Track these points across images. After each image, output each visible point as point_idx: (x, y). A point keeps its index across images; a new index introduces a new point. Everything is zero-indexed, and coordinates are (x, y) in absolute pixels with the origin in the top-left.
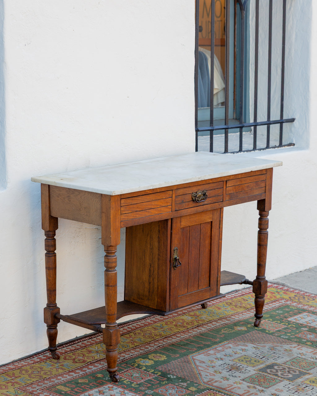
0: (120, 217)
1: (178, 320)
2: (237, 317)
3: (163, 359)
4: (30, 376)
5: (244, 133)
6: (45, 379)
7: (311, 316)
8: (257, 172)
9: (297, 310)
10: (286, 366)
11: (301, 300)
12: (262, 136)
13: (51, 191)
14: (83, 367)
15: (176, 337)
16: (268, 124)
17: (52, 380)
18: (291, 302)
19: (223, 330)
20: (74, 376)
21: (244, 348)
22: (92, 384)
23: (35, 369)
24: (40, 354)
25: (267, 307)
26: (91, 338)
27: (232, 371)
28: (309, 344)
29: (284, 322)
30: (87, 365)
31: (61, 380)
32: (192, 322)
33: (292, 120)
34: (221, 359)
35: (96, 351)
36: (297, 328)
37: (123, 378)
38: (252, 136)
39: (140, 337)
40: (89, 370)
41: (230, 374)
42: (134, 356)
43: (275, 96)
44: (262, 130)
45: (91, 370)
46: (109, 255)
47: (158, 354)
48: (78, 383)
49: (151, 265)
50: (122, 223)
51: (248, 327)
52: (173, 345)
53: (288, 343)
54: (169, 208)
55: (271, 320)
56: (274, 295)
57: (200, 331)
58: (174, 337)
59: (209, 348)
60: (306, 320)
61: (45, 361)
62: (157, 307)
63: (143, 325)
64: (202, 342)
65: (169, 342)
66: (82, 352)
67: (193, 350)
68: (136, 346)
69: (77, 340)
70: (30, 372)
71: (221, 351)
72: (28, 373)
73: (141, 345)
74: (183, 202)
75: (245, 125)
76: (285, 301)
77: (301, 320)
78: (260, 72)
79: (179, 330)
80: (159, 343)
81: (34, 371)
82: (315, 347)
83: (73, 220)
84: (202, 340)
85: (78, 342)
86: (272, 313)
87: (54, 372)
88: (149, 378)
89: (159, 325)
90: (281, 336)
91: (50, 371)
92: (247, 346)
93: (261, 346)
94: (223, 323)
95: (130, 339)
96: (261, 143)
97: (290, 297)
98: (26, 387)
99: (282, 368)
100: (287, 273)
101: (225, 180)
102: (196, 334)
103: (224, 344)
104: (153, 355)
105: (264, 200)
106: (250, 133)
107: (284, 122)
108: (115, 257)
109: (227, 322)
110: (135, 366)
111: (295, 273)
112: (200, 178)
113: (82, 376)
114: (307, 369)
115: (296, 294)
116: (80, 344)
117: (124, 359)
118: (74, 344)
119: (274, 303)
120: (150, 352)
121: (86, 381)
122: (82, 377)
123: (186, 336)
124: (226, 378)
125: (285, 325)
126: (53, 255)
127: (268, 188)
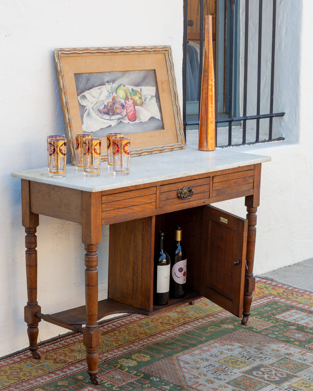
0: (101, 214)
1: (165, 317)
2: (224, 314)
3: (146, 359)
4: (8, 378)
5: (233, 127)
6: (24, 381)
7: (299, 314)
8: (245, 167)
9: (285, 306)
10: (274, 367)
11: (289, 297)
12: (251, 130)
13: (31, 187)
14: (64, 368)
15: (161, 335)
16: (258, 118)
17: (31, 381)
18: (279, 298)
19: (209, 329)
20: (54, 378)
21: (230, 347)
22: (72, 387)
23: (14, 370)
24: (21, 354)
25: (255, 304)
26: (74, 336)
27: (217, 373)
28: (296, 344)
29: (272, 320)
30: (68, 365)
31: (40, 383)
32: (178, 319)
33: (282, 115)
34: (206, 359)
35: (78, 350)
36: (285, 327)
37: (104, 380)
38: (242, 130)
39: (125, 335)
40: (70, 372)
41: (215, 376)
42: (116, 356)
43: (265, 91)
44: (251, 124)
45: (72, 371)
46: (90, 253)
47: (142, 354)
48: (57, 386)
49: (134, 263)
50: (103, 221)
51: (235, 325)
52: (157, 344)
53: (276, 343)
54: (153, 205)
55: (259, 317)
56: (262, 290)
57: (186, 329)
58: (160, 336)
59: (194, 348)
60: (294, 318)
61: (25, 360)
62: (141, 306)
63: (128, 322)
64: (188, 341)
65: (153, 340)
66: (63, 352)
67: (178, 350)
68: (120, 345)
69: (60, 338)
70: (9, 372)
71: (206, 351)
72: (6, 374)
73: (125, 344)
74: (168, 199)
75: (235, 119)
76: (274, 297)
77: (289, 317)
78: (250, 66)
79: (165, 328)
80: (144, 342)
81: (12, 372)
82: (303, 346)
83: (53, 216)
84: (187, 339)
85: (61, 341)
86: (260, 310)
87: (34, 373)
88: (131, 381)
89: (144, 322)
90: (269, 334)
91: (29, 372)
92: (233, 346)
93: (248, 346)
94: (210, 320)
95: (114, 337)
96: (251, 137)
97: (278, 293)
98: (3, 390)
99: (268, 371)
100: (276, 267)
101: (212, 175)
102: (181, 332)
103: (210, 343)
104: (137, 354)
105: (252, 196)
106: (240, 127)
107: (274, 117)
108: (95, 256)
109: (214, 319)
110: (117, 367)
111: (284, 267)
112: (185, 174)
113: (62, 377)
114: (295, 371)
115: (284, 290)
116: (63, 342)
117: (107, 359)
118: (57, 342)
119: (262, 299)
120: (134, 352)
121: (66, 383)
122: (62, 379)
123: (171, 334)
124: (210, 381)
125: (273, 322)
126: (34, 252)
127: (256, 184)
